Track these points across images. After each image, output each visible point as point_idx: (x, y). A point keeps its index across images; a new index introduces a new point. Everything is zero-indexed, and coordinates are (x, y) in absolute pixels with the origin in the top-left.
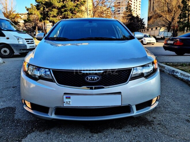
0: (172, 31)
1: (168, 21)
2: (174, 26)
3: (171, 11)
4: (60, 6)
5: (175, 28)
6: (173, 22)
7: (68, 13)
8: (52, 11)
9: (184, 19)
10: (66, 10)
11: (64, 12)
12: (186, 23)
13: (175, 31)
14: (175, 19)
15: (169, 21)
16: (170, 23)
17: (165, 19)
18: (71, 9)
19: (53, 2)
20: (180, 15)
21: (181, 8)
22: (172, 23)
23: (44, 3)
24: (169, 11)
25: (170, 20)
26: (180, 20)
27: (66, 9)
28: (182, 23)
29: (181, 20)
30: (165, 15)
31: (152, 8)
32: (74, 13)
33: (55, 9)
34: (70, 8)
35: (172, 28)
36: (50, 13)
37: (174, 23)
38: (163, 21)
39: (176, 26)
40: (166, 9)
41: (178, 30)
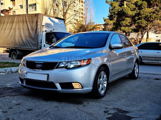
4: (134, 15)
7: (143, 21)
8: (125, 20)
10: (140, 18)
11: (137, 21)
18: (146, 16)
19: (126, 11)
23: (116, 13)
27: (140, 16)
32: (150, 21)
33: (128, 18)
34: (144, 15)
36: (122, 23)
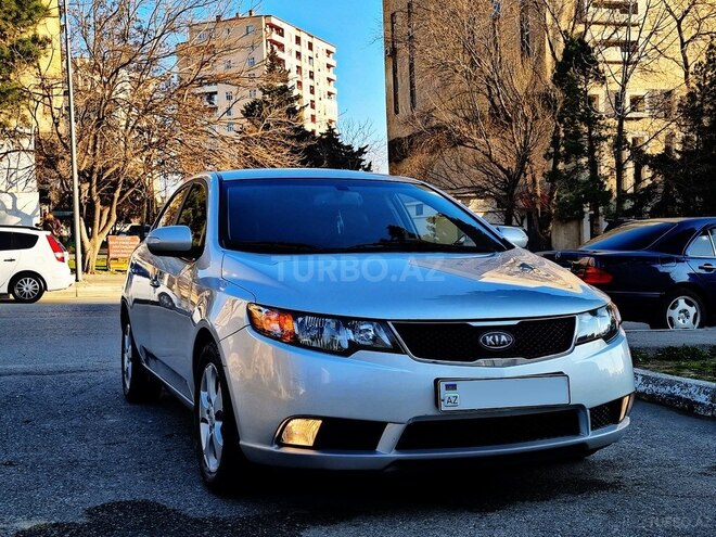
0: (522, 219)
1: (500, 167)
2: (531, 196)
3: (507, 119)
5: (534, 204)
6: (525, 175)
9: (573, 164)
12: (586, 183)
13: (536, 223)
14: (530, 162)
15: (503, 170)
16: (512, 181)
17: (481, 156)
20: (555, 142)
21: (555, 108)
22: (521, 181)
24: (501, 118)
25: (510, 163)
26: (556, 164)
28: (570, 180)
29: (561, 166)
30: (480, 135)
31: (408, 95)
35: (521, 204)
37: (529, 178)
38: (478, 165)
39: (539, 193)
40: (483, 104)
41: (550, 214)
